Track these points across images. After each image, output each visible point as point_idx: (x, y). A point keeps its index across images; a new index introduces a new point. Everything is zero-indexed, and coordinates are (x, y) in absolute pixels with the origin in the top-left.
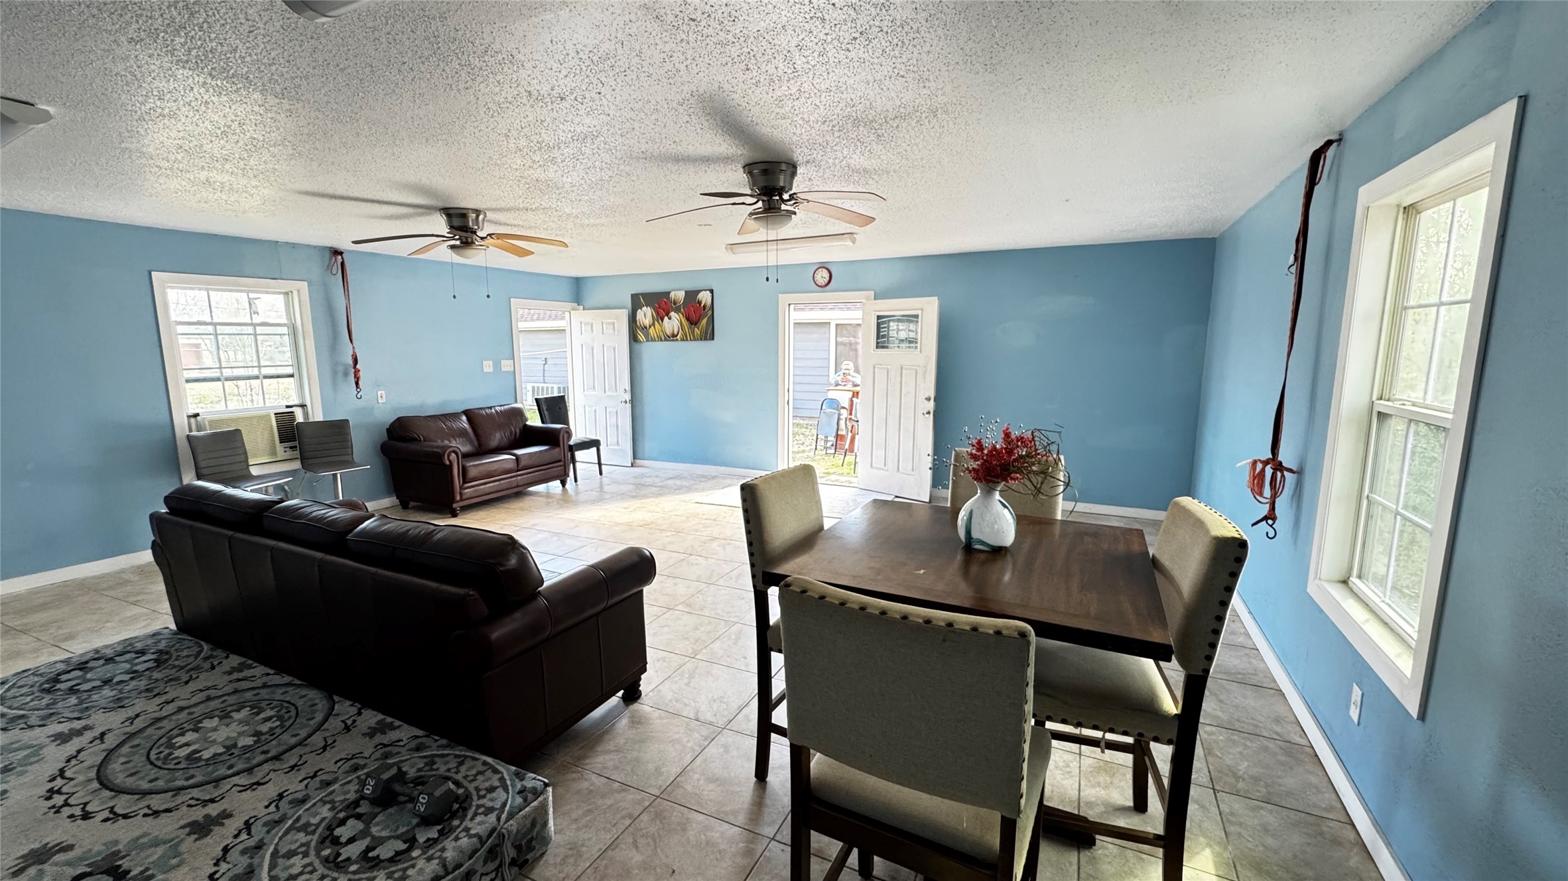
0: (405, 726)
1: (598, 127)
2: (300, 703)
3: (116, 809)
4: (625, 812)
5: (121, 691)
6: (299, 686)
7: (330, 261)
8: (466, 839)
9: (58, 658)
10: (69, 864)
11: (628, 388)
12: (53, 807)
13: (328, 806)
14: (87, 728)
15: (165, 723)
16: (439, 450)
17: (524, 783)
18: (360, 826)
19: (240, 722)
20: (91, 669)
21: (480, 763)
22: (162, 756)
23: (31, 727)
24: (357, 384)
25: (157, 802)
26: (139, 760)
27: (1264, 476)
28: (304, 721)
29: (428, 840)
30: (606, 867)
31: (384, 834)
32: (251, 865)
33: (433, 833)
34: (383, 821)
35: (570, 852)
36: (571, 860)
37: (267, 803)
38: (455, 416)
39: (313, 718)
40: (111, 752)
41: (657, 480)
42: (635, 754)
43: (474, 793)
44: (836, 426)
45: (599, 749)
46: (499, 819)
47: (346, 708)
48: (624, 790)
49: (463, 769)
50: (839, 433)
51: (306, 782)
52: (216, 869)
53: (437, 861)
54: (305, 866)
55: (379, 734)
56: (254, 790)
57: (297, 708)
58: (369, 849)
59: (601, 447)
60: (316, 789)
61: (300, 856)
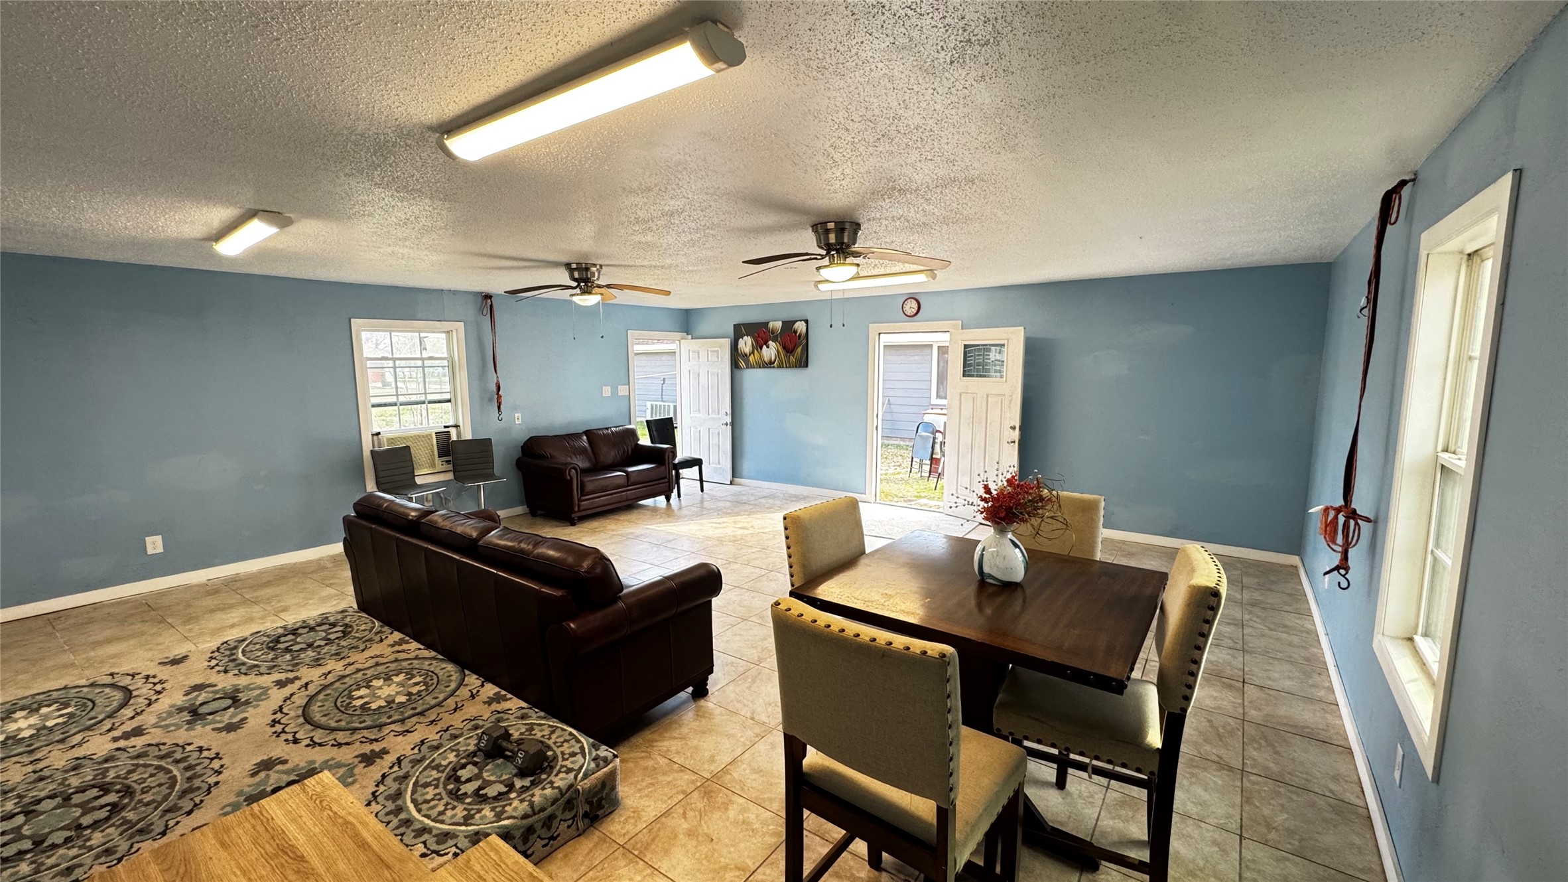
0: (515, 699)
1: (681, 206)
2: (441, 673)
3: (314, 739)
4: (680, 788)
5: (319, 653)
6: (441, 660)
7: (482, 303)
8: (550, 790)
9: (279, 625)
10: (285, 772)
11: (729, 411)
12: (275, 732)
13: (454, 753)
14: (297, 678)
15: (347, 680)
16: (562, 467)
17: (598, 752)
18: (476, 771)
19: (398, 684)
20: (301, 634)
21: (567, 733)
22: (345, 704)
23: (262, 674)
24: (499, 407)
25: (341, 737)
26: (329, 704)
27: (1337, 523)
28: (442, 688)
29: (523, 787)
30: (659, 829)
31: (493, 778)
32: (399, 789)
33: (527, 782)
34: (492, 769)
35: (632, 815)
36: (632, 821)
37: (412, 747)
38: (577, 436)
39: (449, 686)
40: (311, 698)
41: (752, 498)
42: (695, 742)
43: (560, 756)
44: (930, 450)
45: (667, 735)
46: (576, 777)
47: (473, 680)
48: (681, 771)
49: (554, 736)
50: (934, 456)
51: (440, 734)
52: (377, 789)
53: (527, 803)
54: (435, 795)
55: (495, 703)
56: (404, 736)
57: (438, 677)
58: (480, 788)
59: (703, 466)
60: (447, 740)
61: (433, 787)
